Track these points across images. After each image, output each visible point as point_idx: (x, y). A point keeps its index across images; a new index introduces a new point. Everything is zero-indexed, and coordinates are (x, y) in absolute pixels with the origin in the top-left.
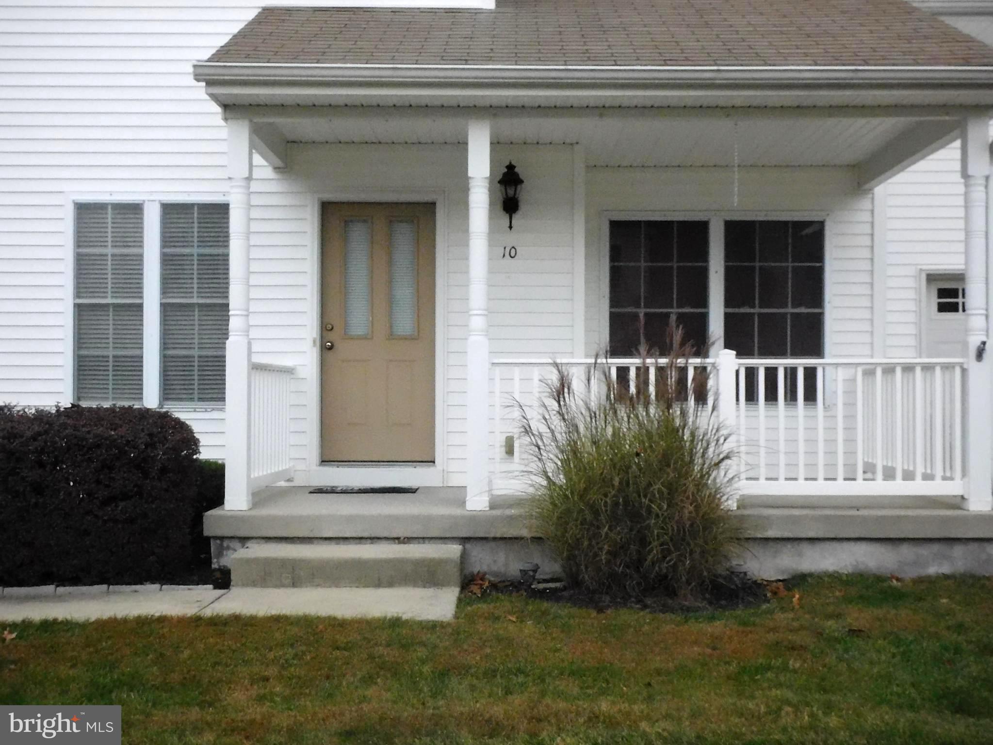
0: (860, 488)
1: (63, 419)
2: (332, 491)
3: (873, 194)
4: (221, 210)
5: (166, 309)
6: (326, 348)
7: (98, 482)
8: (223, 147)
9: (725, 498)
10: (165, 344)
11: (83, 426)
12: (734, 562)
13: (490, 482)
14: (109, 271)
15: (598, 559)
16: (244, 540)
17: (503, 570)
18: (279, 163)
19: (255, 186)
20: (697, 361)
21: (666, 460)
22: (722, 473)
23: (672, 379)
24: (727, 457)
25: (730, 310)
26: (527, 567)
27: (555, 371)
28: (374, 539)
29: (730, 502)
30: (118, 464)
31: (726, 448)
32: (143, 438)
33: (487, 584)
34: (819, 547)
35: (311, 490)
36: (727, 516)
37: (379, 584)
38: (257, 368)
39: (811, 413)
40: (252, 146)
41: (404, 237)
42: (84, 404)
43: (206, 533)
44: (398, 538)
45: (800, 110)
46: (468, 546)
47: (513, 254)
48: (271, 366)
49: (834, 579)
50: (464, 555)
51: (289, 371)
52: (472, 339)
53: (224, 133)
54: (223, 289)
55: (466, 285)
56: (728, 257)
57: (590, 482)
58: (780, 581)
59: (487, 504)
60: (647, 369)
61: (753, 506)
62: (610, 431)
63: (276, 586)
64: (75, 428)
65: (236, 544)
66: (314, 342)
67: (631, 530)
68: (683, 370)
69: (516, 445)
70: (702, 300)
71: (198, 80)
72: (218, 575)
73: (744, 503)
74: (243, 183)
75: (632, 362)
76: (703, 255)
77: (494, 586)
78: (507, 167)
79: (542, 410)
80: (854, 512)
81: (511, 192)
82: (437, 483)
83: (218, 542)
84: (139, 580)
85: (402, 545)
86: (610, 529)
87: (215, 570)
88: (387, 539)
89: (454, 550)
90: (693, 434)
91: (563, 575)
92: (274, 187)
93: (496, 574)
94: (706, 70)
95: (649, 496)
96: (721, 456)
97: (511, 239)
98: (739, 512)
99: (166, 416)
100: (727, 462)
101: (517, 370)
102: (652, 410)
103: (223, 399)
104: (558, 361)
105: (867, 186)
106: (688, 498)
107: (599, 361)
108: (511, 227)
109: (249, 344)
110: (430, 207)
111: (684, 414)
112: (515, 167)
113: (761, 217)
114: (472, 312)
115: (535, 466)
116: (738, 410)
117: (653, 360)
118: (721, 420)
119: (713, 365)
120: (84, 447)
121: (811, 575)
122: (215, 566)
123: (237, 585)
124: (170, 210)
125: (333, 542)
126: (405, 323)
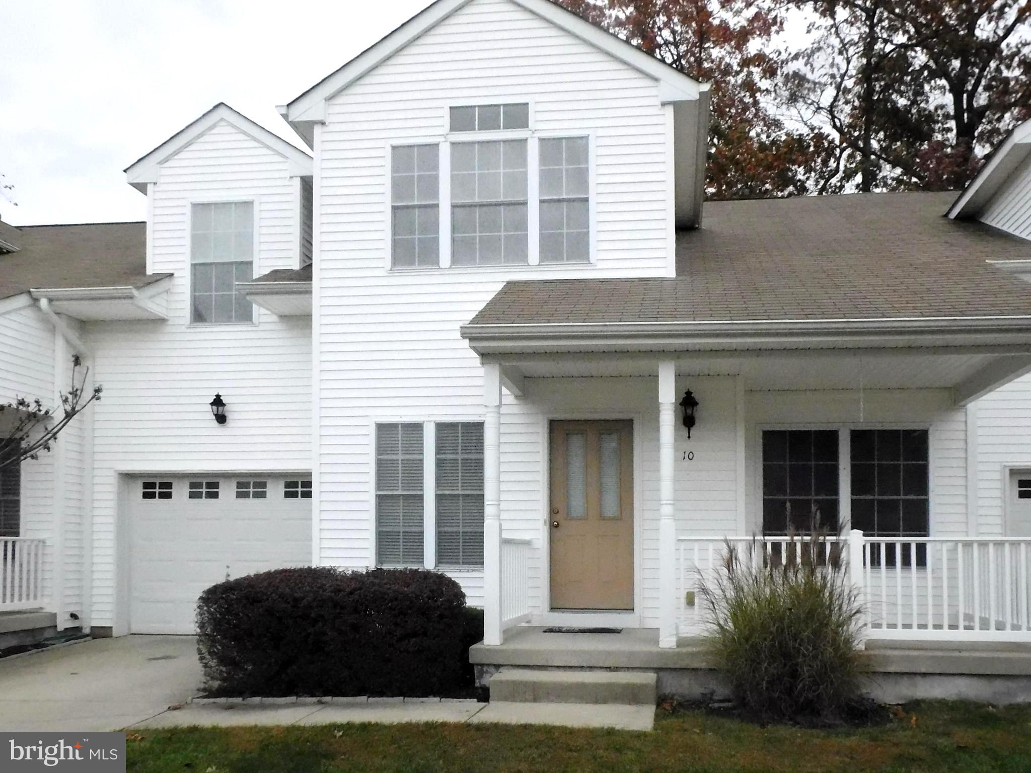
0: (961, 635)
1: (371, 579)
2: (559, 630)
3: (966, 409)
4: (479, 427)
5: (439, 498)
6: (554, 526)
7: (396, 624)
8: (480, 382)
9: (856, 642)
10: (439, 522)
11: (386, 584)
12: (864, 691)
13: (677, 628)
14: (400, 472)
15: (760, 687)
16: (498, 667)
17: (687, 692)
18: (520, 393)
19: (503, 410)
20: (833, 538)
21: (811, 614)
22: (853, 623)
23: (813, 552)
24: (858, 612)
25: (855, 497)
26: (707, 691)
27: (725, 546)
28: (591, 668)
29: (860, 645)
30: (410, 612)
31: (855, 605)
32: (427, 593)
33: (675, 702)
34: (929, 680)
35: (544, 629)
36: (859, 655)
37: (596, 701)
38: (506, 542)
39: (922, 575)
40: (502, 383)
41: (611, 444)
42: (385, 567)
43: (471, 661)
44: (610, 668)
45: (910, 349)
46: (662, 674)
47: (691, 457)
48: (514, 540)
49: (942, 705)
50: (658, 680)
51: (527, 543)
52: (663, 522)
53: (481, 371)
54: (480, 483)
55: (658, 480)
56: (853, 458)
57: (753, 630)
58: (899, 705)
59: (675, 644)
60: (795, 544)
61: (879, 648)
62: (768, 591)
63: (521, 701)
64: (379, 584)
65: (492, 669)
66: (545, 522)
67: (785, 665)
68: (822, 546)
69: (696, 601)
70: (834, 489)
71: (464, 338)
72: (480, 691)
73: (870, 645)
74: (496, 410)
75: (784, 540)
76: (834, 455)
77: (680, 704)
78: (686, 393)
79: (716, 575)
80: (957, 654)
81: (689, 411)
82: (636, 625)
83: (480, 667)
84: (426, 695)
85: (613, 673)
86: (769, 664)
87: (478, 688)
88: (601, 668)
89: (650, 678)
90: (831, 593)
91: (732, 697)
92: (516, 410)
93: (683, 696)
94: (838, 322)
95: (798, 641)
96: (853, 612)
97: (689, 446)
98: (867, 653)
99: (441, 577)
100: (858, 615)
101: (696, 546)
102: (800, 576)
103: (482, 563)
104: (728, 538)
105: (963, 403)
106: (829, 642)
107: (757, 538)
108: (689, 437)
109: (500, 525)
110: (630, 422)
111: (824, 578)
112: (692, 393)
113: (879, 427)
114: (662, 502)
115: (710, 616)
116: (865, 572)
117: (799, 538)
118: (853, 583)
119: (845, 541)
120: (386, 599)
121: (923, 701)
122: (477, 685)
123: (494, 700)
124: (441, 427)
125: (562, 669)
126: (611, 506)
